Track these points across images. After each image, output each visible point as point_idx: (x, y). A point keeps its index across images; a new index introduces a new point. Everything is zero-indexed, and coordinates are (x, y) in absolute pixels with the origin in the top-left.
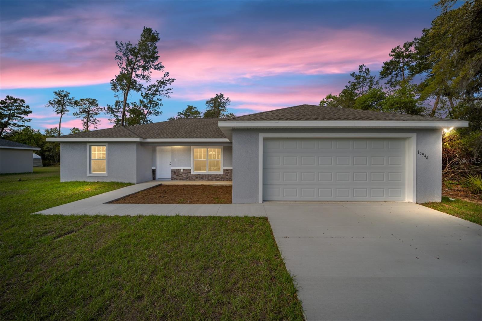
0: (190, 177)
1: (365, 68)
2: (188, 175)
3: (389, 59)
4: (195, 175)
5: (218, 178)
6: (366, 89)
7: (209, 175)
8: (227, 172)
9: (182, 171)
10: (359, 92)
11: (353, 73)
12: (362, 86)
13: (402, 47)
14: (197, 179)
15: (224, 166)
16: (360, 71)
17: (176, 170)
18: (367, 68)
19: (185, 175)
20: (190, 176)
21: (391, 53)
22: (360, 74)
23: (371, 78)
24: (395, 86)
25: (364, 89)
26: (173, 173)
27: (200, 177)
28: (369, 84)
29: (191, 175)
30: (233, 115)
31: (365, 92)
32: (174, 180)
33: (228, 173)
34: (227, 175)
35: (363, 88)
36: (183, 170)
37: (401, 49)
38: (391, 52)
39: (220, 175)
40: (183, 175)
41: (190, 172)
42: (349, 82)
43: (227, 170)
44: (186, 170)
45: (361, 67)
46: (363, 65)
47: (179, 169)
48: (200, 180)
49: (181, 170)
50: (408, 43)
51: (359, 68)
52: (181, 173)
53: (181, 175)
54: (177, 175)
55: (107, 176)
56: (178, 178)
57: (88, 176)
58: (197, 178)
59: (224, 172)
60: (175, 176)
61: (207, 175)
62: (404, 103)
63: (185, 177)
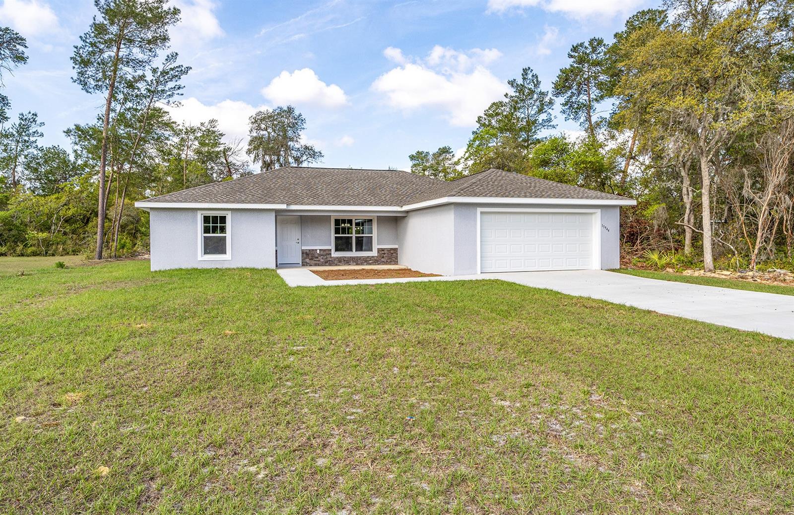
0: (329, 260)
1: (531, 74)
2: (326, 258)
3: (568, 63)
4: (337, 258)
5: (371, 262)
6: (533, 112)
7: (357, 257)
8: (383, 252)
9: (318, 252)
10: (523, 116)
11: (512, 79)
12: (527, 106)
13: (587, 46)
14: (340, 264)
15: (378, 245)
16: (524, 79)
17: (309, 250)
18: (534, 74)
19: (322, 258)
20: (331, 259)
21: (571, 52)
22: (522, 83)
23: (542, 93)
24: (576, 112)
25: (529, 111)
26: (305, 255)
27: (344, 261)
28: (538, 103)
29: (331, 257)
30: (311, 149)
31: (532, 117)
32: (307, 266)
33: (384, 254)
34: (383, 257)
35: (528, 109)
36: (320, 250)
37: (586, 48)
38: (571, 50)
39: (373, 257)
40: (319, 258)
41: (331, 254)
42: (506, 95)
43: (383, 250)
44: (325, 250)
45: (525, 70)
46: (529, 68)
47: (313, 250)
48: (344, 265)
49: (316, 250)
50: (596, 40)
51: (522, 72)
52: (317, 256)
53: (317, 258)
54: (310, 258)
55: (231, 259)
56: (313, 262)
57: (199, 259)
58: (340, 262)
59: (378, 252)
60: (307, 260)
61: (355, 257)
62: (590, 162)
63: (322, 260)
